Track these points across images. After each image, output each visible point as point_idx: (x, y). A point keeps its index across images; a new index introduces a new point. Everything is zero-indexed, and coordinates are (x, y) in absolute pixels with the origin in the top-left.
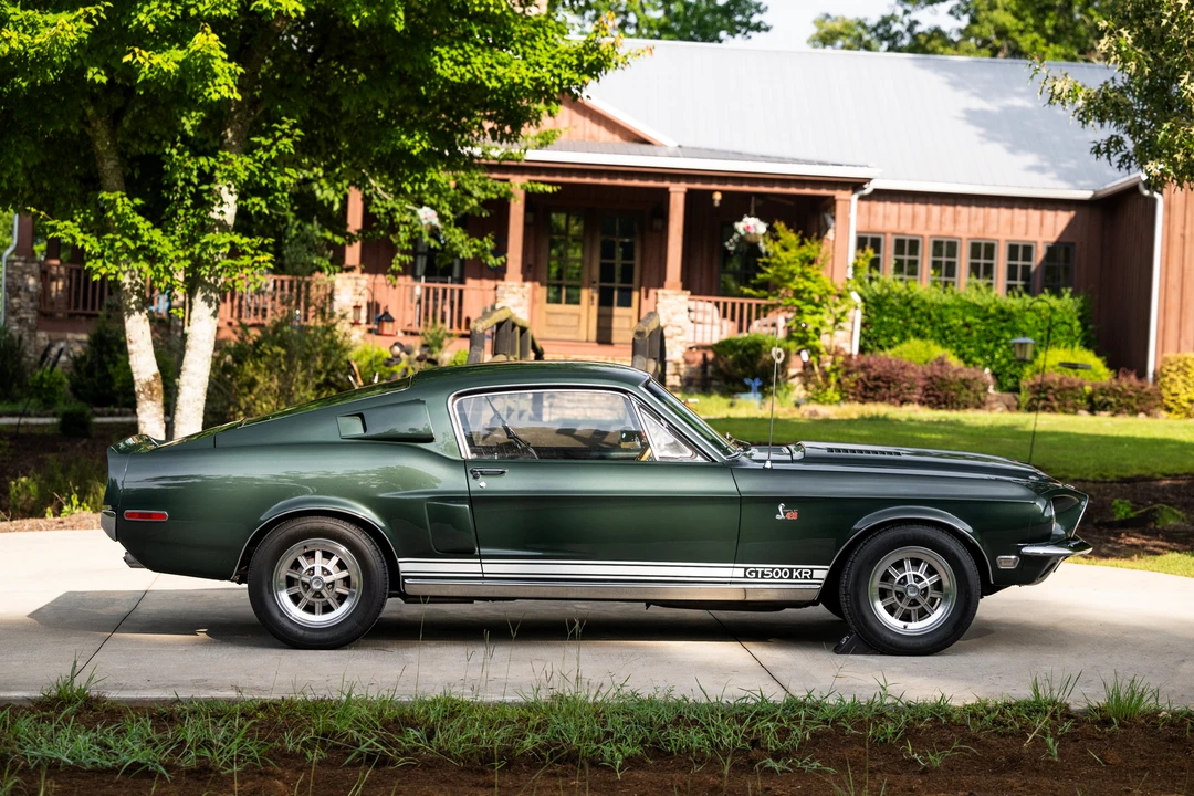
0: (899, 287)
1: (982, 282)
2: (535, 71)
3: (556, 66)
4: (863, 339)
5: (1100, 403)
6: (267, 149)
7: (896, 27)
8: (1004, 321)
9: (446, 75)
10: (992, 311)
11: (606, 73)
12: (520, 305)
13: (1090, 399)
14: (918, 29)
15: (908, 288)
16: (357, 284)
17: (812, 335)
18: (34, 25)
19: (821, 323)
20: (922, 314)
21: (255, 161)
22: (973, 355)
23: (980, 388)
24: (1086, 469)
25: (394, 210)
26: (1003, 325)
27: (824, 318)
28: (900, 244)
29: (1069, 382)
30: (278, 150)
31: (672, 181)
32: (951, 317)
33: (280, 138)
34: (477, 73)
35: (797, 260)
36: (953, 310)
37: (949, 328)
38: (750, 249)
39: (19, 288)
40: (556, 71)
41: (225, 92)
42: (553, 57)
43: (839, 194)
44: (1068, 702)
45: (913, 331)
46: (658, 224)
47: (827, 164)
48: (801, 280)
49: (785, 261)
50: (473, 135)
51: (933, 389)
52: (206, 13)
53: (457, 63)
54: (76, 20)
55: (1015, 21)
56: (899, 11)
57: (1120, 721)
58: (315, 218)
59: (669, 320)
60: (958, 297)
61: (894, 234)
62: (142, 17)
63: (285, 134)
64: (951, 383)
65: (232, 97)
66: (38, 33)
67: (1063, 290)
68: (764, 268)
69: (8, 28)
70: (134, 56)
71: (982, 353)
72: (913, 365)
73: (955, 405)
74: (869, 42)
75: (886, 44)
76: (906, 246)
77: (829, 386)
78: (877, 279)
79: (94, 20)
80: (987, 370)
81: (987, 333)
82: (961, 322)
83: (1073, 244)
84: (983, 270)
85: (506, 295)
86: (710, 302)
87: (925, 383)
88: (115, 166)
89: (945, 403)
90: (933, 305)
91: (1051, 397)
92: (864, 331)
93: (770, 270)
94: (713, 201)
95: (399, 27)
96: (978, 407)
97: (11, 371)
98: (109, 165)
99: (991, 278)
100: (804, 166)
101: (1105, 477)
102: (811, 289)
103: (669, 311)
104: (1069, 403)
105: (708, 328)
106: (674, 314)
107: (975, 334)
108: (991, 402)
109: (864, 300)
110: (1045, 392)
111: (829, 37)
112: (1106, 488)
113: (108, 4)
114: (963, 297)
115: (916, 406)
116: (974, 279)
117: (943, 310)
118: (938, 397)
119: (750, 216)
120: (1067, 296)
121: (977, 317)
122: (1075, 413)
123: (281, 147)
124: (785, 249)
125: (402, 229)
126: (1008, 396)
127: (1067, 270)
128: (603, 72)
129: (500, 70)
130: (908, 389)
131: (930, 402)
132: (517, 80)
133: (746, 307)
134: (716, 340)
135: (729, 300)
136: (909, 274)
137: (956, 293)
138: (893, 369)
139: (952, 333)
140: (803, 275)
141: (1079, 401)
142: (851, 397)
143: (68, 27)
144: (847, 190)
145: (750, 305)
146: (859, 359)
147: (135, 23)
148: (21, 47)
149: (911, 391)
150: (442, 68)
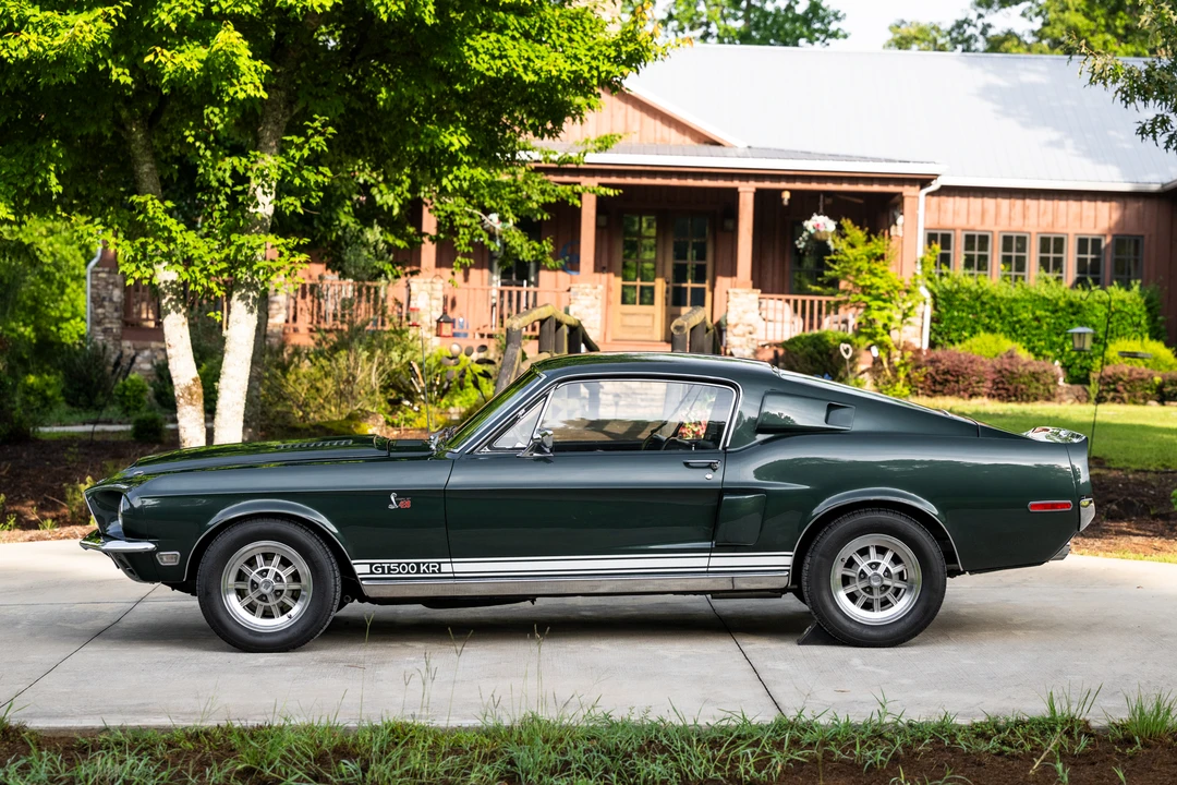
0: (969, 282)
1: (1051, 276)
2: (572, 64)
3: (594, 58)
4: (933, 335)
5: (1170, 393)
6: (300, 148)
7: (970, 31)
8: (1074, 314)
9: (481, 70)
10: (1062, 304)
11: (645, 65)
12: (593, 306)
13: (1160, 388)
14: (991, 32)
15: (978, 283)
16: (433, 289)
17: (880, 330)
18: (54, 27)
19: (890, 319)
20: (992, 308)
21: (288, 160)
22: (1043, 348)
23: (1051, 380)
24: (1148, 459)
25: (453, 213)
26: (1073, 317)
27: (893, 314)
28: (970, 240)
29: (1138, 373)
30: (311, 149)
31: (740, 181)
32: (1021, 311)
33: (312, 136)
34: (514, 66)
35: (864, 257)
36: (1023, 304)
37: (1019, 321)
38: (820, 247)
39: (104, 299)
40: (594, 63)
41: (251, 91)
42: (590, 49)
43: (907, 191)
44: (1087, 718)
45: (983, 325)
46: (729, 224)
47: (894, 161)
48: (868, 276)
49: (852, 258)
50: (514, 131)
51: (1003, 382)
52: (228, 11)
53: (493, 57)
54: (95, 20)
55: (1087, 21)
56: (973, 16)
57: (1144, 740)
58: (375, 221)
59: (740, 318)
60: (1027, 292)
61: (963, 230)
62: (163, 16)
63: (316, 131)
64: (1021, 376)
65: (258, 96)
66: (57, 35)
67: (1133, 282)
68: (831, 265)
69: (27, 29)
70: (156, 56)
71: (1052, 346)
72: (983, 359)
73: (1025, 397)
74: (943, 45)
75: (960, 47)
76: (976, 241)
77: (898, 381)
78: (948, 275)
79: (113, 20)
80: (1057, 363)
81: (1057, 326)
82: (1031, 316)
83: (1142, 236)
84: (1052, 264)
85: (579, 297)
86: (780, 299)
87: (995, 376)
88: (151, 169)
89: (1015, 396)
90: (1002, 299)
91: (1121, 388)
92: (934, 325)
93: (836, 267)
94: (782, 200)
95: (429, 21)
96: (1048, 399)
97: (96, 380)
98: (146, 168)
99: (1061, 272)
100: (871, 163)
101: (1168, 467)
102: (878, 284)
103: (740, 309)
104: (1139, 394)
105: (779, 326)
106: (745, 312)
107: (1045, 327)
108: (1060, 394)
109: (934, 296)
110: (1114, 383)
111: (904, 42)
112: (1167, 478)
113: (127, 3)
114: (1033, 291)
115: (985, 399)
116: (1043, 273)
117: (1013, 304)
118: (1007, 390)
119: (819, 215)
120: (1136, 288)
121: (1047, 310)
122: (1145, 404)
123: (313, 145)
124: (853, 246)
125: (461, 231)
126: (1077, 388)
127: (1136, 261)
128: (642, 64)
129: (538, 64)
130: (978, 382)
131: (999, 395)
132: (554, 73)
133: (816, 304)
134: (786, 338)
135: (800, 298)
136: (979, 269)
137: (1025, 287)
138: (962, 363)
139: (1022, 327)
140: (871, 272)
141: (1148, 392)
142: (920, 391)
143: (86, 28)
144: (915, 185)
145: (820, 302)
146: (928, 354)
147: (157, 22)
148: (41, 50)
149: (981, 384)
150: (477, 62)
